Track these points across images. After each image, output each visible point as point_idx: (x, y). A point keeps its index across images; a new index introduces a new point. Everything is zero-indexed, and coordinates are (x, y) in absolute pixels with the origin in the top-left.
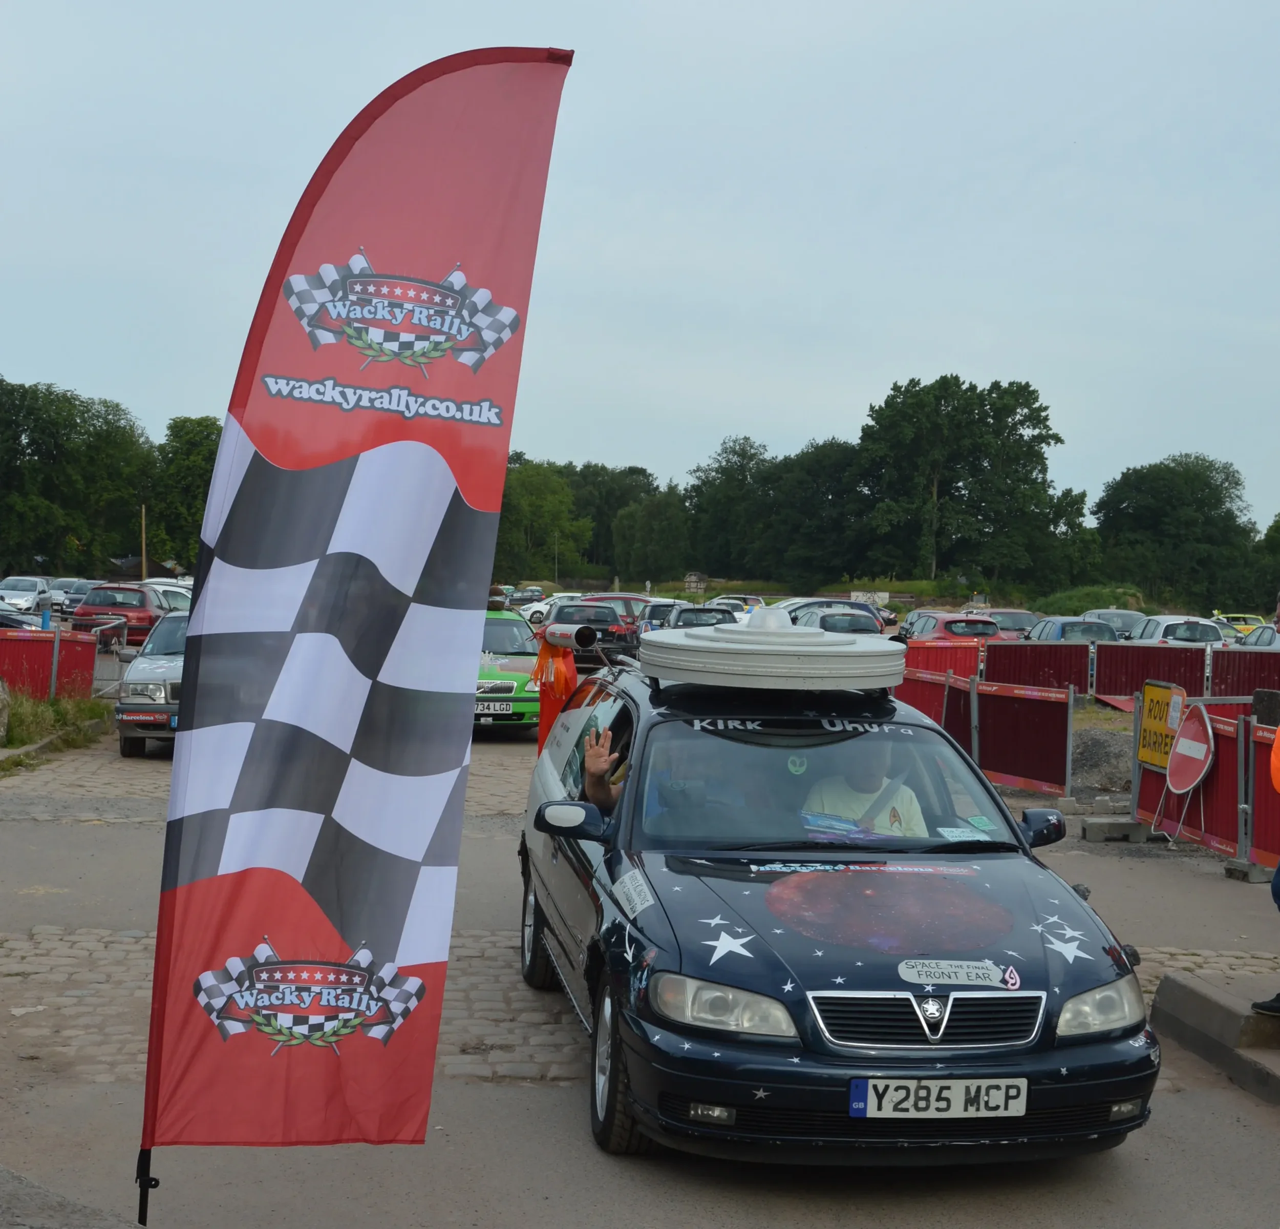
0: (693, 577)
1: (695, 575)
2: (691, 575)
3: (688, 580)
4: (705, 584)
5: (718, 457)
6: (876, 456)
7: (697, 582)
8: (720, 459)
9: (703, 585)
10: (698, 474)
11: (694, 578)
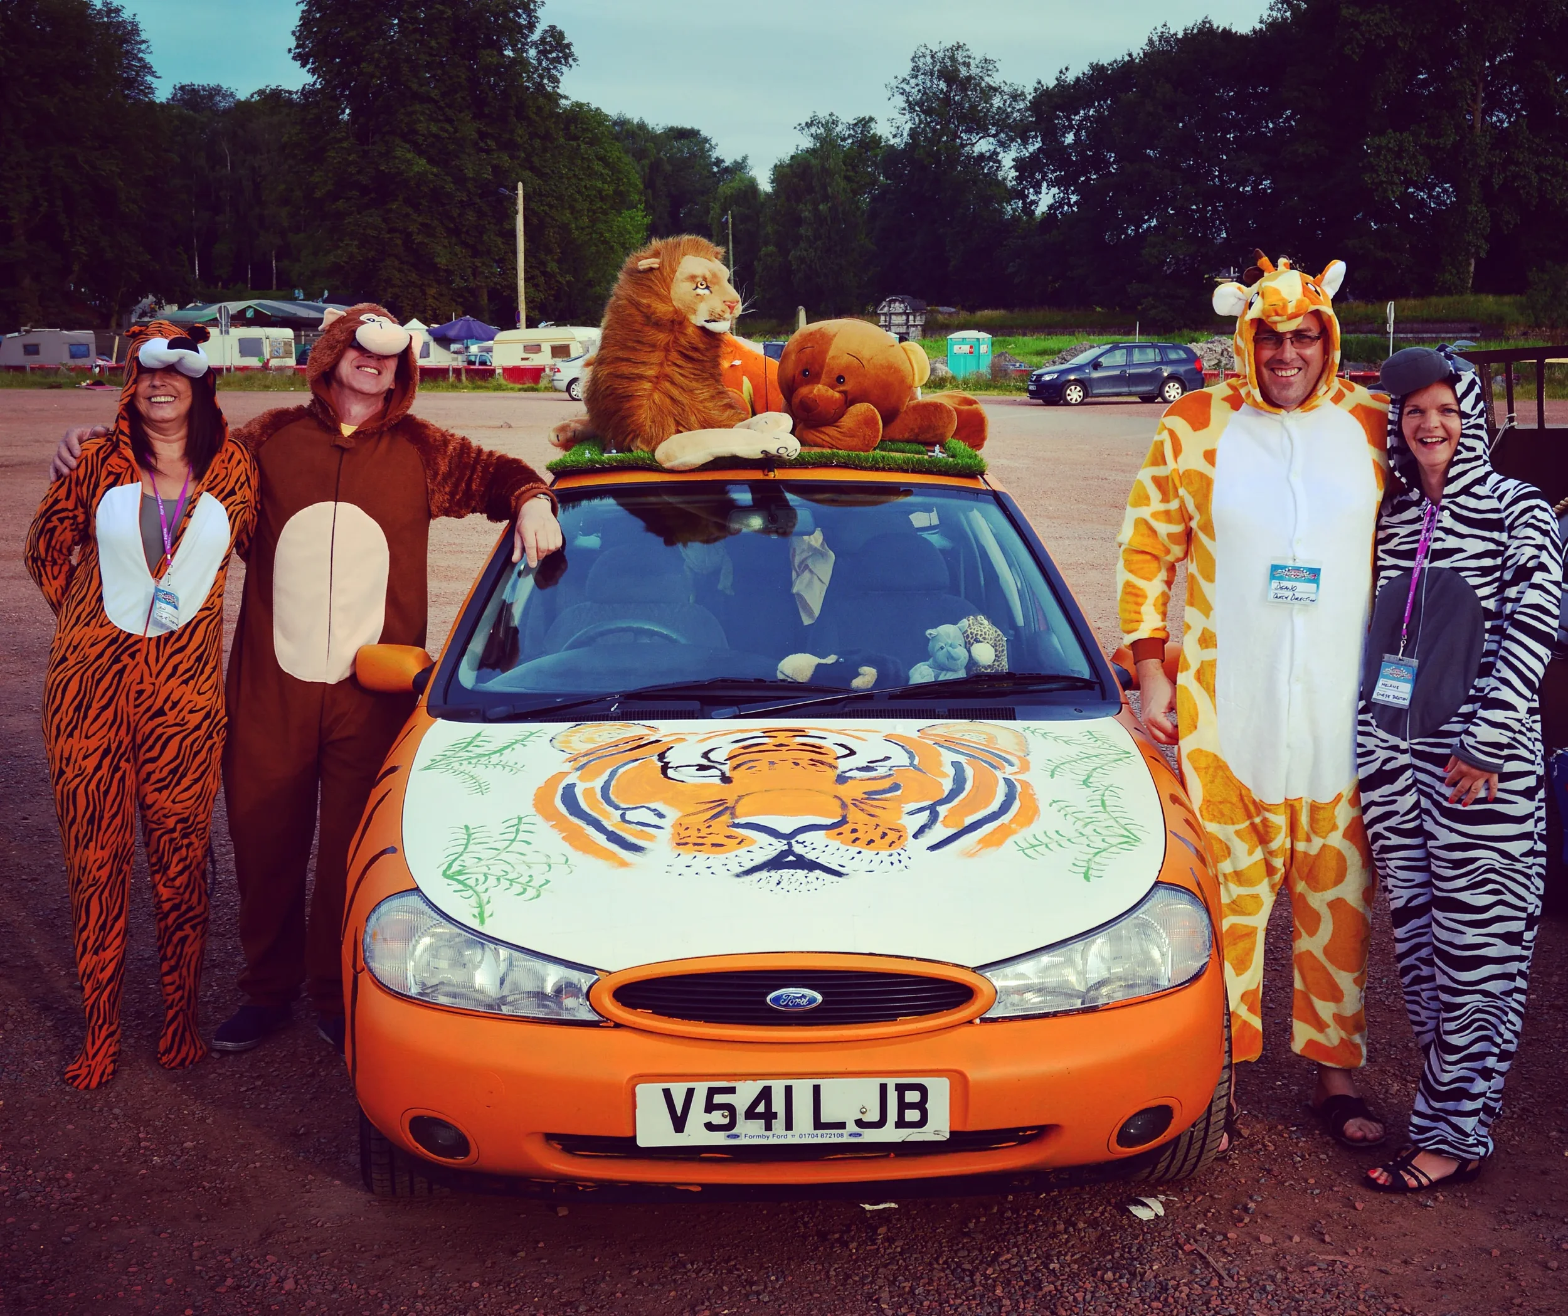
0: (897, 304)
1: (902, 302)
2: (894, 301)
3: (886, 310)
4: (924, 317)
5: (904, 86)
6: (1378, 36)
7: (908, 315)
8: (907, 88)
9: (919, 320)
10: (813, 130)
11: (898, 307)
